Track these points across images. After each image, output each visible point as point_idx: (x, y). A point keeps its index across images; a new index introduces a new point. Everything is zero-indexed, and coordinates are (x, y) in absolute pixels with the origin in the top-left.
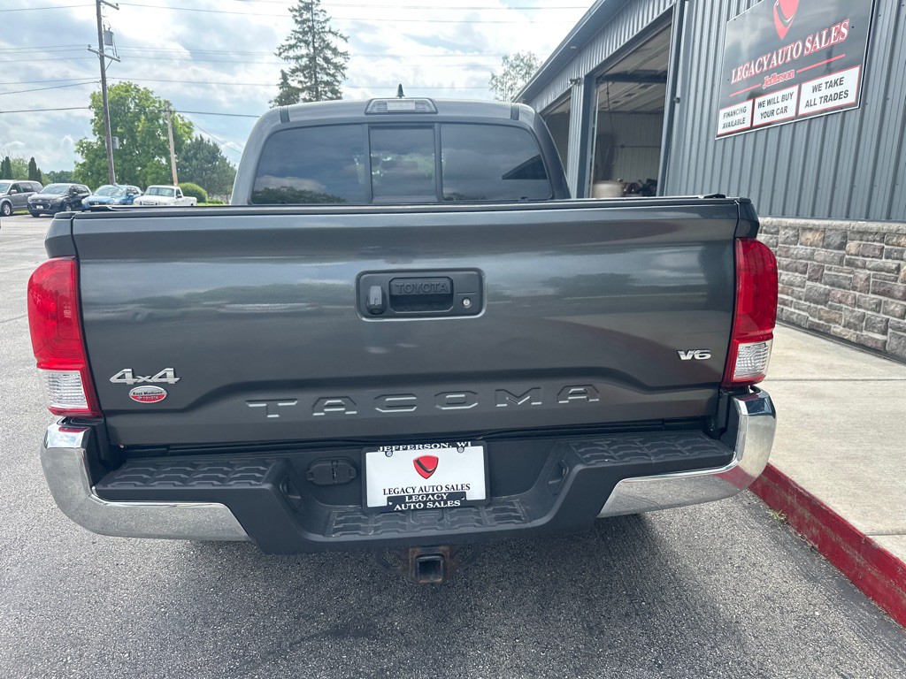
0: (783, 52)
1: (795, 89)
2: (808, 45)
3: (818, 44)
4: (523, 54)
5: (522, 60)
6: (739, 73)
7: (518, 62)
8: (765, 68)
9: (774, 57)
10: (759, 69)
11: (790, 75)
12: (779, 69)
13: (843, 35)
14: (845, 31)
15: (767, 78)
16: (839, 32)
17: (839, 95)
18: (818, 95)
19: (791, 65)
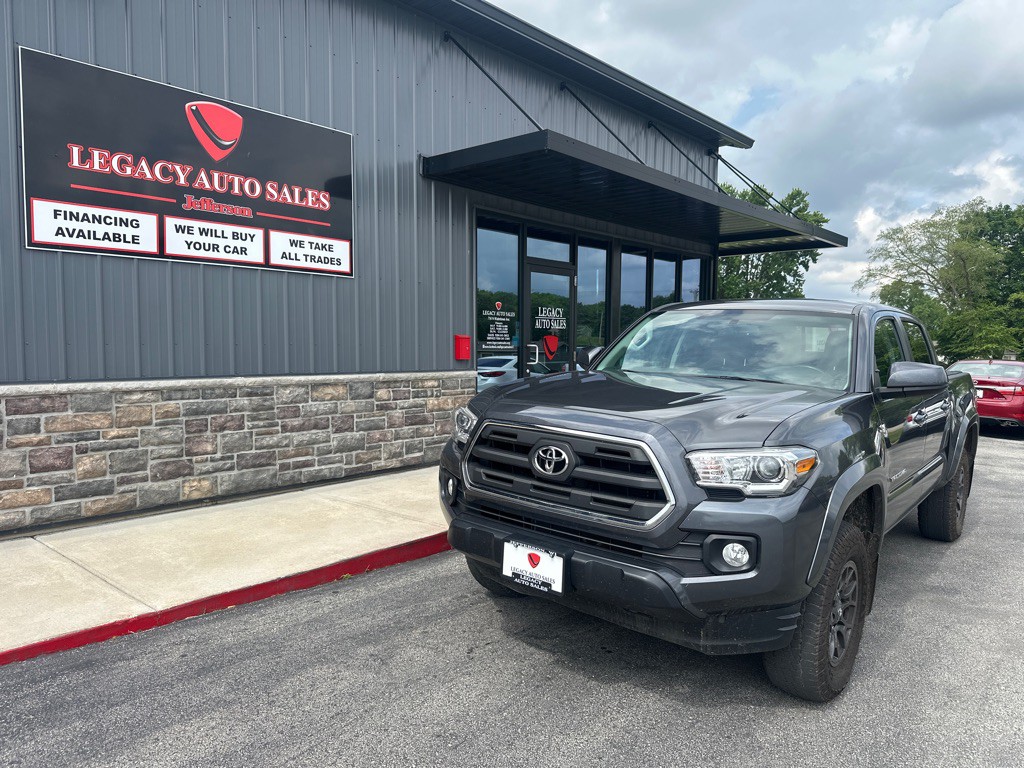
0: (221, 179)
1: (258, 232)
2: (270, 189)
3: (288, 196)
6: (97, 160)
9: (203, 175)
11: (245, 212)
12: (220, 197)
13: (324, 205)
14: (327, 203)
16: (318, 199)
17: (331, 261)
18: (300, 252)
19: (242, 200)
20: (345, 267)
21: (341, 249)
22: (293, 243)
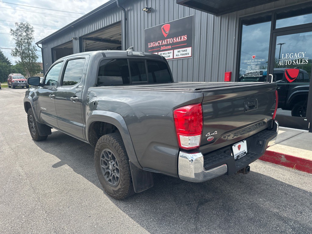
0: (166, 41)
1: (172, 51)
2: (174, 40)
3: (178, 40)
4: (24, 23)
5: (24, 25)
6: (151, 45)
7: (22, 26)
8: (161, 44)
9: (164, 41)
10: (158, 44)
11: (170, 47)
12: (166, 45)
13: (185, 39)
14: (186, 38)
15: (162, 47)
16: (184, 38)
17: (186, 54)
18: (179, 53)
19: (170, 44)
20: (190, 55)
21: (189, 50)
22: (178, 52)
